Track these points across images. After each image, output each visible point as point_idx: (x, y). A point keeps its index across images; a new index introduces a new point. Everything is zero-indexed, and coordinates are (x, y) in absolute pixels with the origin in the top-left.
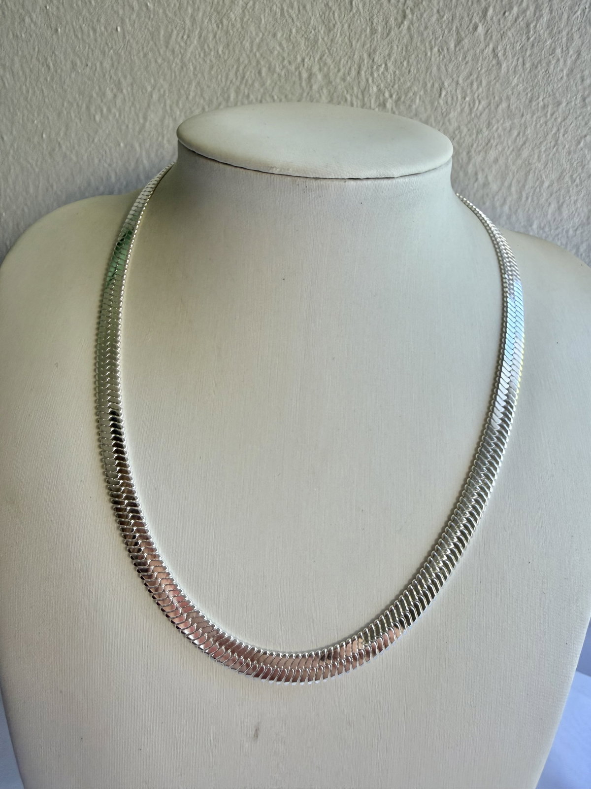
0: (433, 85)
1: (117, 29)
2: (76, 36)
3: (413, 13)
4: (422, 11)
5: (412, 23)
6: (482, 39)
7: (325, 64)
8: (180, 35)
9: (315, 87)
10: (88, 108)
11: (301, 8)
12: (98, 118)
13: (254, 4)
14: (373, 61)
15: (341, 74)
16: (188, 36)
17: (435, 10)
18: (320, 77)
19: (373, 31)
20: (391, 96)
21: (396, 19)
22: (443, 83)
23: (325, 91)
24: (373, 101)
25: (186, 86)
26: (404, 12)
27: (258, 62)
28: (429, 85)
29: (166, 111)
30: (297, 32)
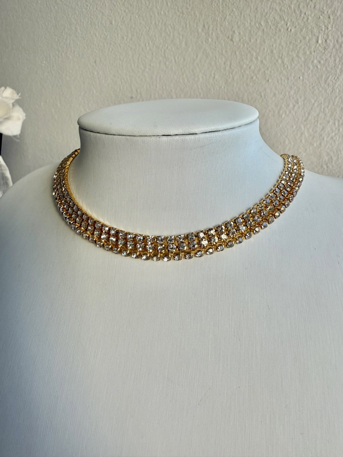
1: (300, 78)
2: (278, 82)
8: (333, 78)
10: (279, 112)
12: (283, 116)
25: (333, 99)
29: (321, 110)
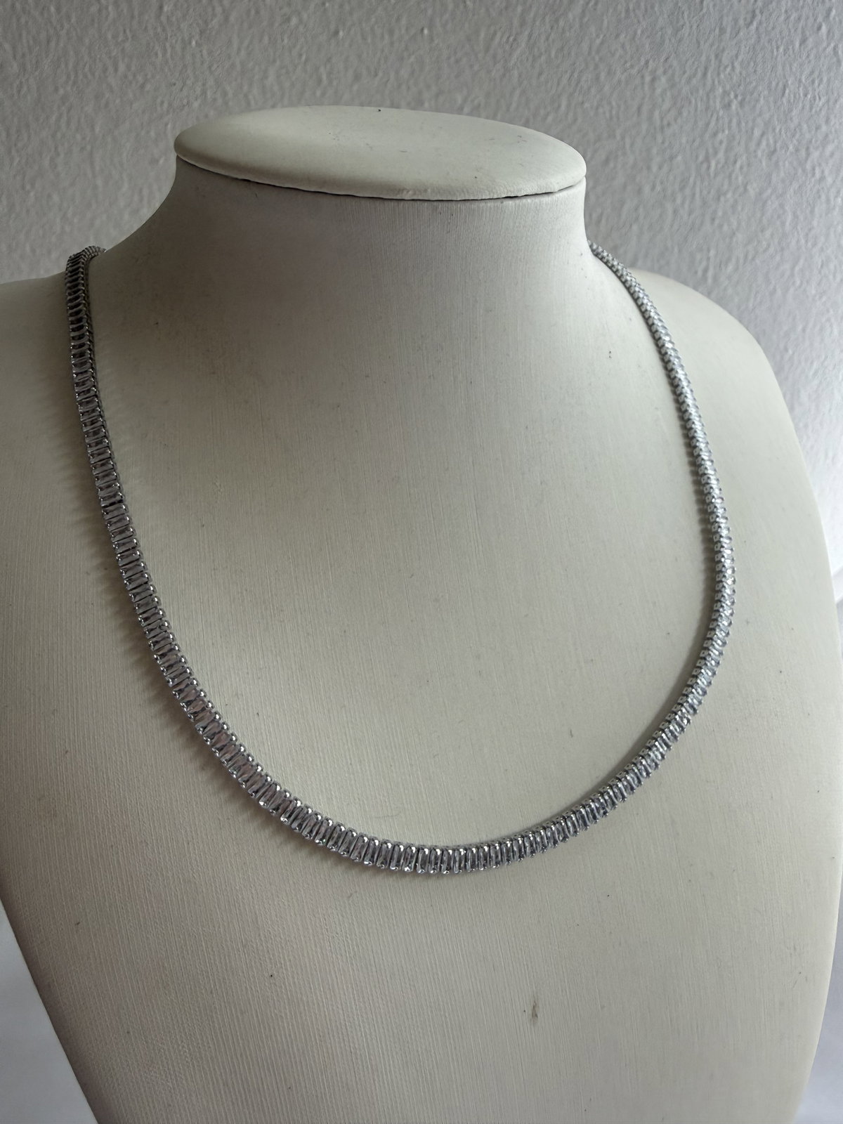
0: (777, 84)
1: (422, 31)
3: (762, 13)
4: (771, 10)
5: (760, 23)
6: (825, 37)
7: (671, 66)
8: (505, 37)
9: (659, 91)
11: (649, 8)
13: (596, 4)
14: (720, 61)
15: (686, 75)
16: (515, 40)
17: (783, 11)
18: (663, 79)
19: (722, 31)
20: (736, 96)
21: (745, 19)
22: (787, 81)
23: (668, 94)
24: (718, 101)
25: (507, 95)
26: (754, 12)
27: (596, 67)
28: (774, 84)
30: (642, 32)
